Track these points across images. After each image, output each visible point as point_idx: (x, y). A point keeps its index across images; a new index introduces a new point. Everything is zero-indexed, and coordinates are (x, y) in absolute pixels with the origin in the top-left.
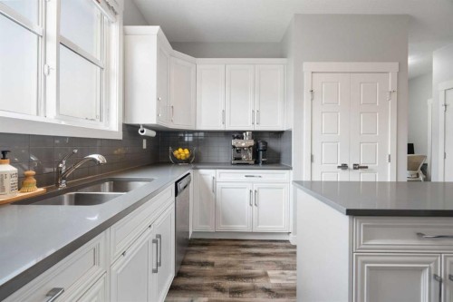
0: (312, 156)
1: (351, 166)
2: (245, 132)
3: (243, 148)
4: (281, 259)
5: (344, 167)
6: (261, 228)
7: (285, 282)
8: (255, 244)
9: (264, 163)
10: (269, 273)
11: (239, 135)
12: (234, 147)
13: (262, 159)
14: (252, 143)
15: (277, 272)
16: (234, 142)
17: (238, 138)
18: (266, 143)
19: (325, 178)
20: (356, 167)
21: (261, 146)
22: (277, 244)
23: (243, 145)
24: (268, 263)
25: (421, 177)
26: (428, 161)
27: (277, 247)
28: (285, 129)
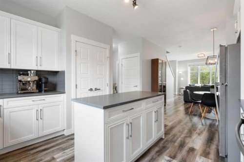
0: (76, 85)
1: (94, 89)
2: (30, 70)
3: (29, 82)
4: (61, 146)
5: (91, 90)
6: (46, 132)
7: (66, 156)
8: (41, 144)
9: (45, 91)
10: (55, 157)
11: (25, 72)
12: (20, 81)
13: (44, 89)
14: (36, 78)
15: (60, 154)
16: (20, 78)
17: (23, 74)
18: (47, 79)
19: (83, 96)
20: (96, 89)
21: (43, 80)
22: (56, 139)
23: (29, 79)
24: (53, 152)
25: (115, 92)
26: (117, 86)
27: (57, 140)
28: (60, 70)
